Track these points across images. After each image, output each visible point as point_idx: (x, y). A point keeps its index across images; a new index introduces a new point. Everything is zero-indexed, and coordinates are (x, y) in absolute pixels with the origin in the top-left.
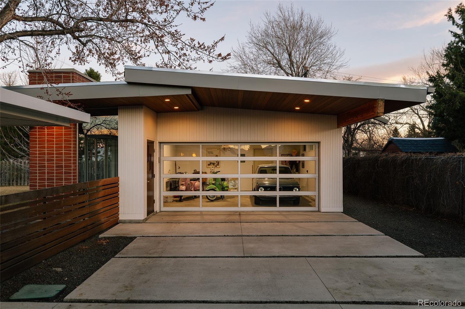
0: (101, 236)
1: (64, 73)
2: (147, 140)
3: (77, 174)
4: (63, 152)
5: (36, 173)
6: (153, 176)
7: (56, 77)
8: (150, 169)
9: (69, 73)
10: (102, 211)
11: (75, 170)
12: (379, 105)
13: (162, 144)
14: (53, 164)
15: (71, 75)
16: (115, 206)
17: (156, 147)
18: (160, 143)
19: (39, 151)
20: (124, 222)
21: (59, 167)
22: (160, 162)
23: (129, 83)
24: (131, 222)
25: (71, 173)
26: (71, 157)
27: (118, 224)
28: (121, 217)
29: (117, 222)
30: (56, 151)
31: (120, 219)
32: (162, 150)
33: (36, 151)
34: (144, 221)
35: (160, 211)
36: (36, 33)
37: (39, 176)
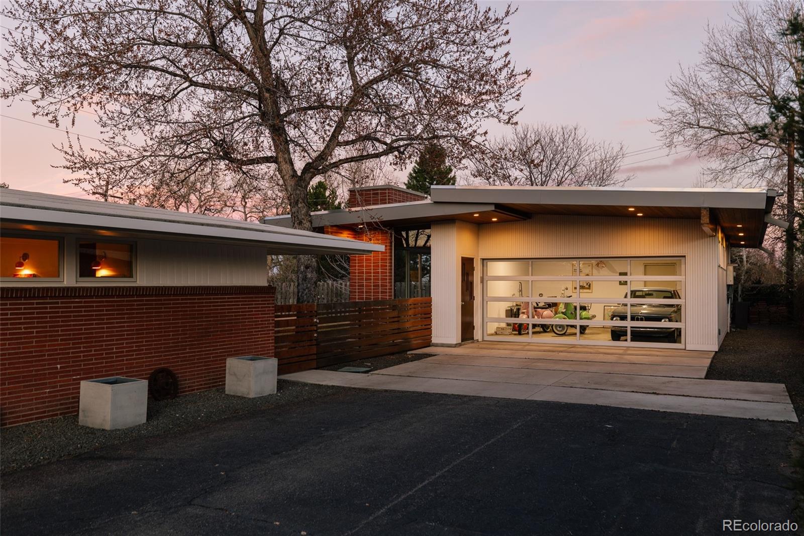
0: (408, 353)
1: (381, 189)
2: (462, 257)
3: (393, 294)
4: (380, 270)
5: (355, 292)
6: (472, 297)
7: (373, 194)
8: (467, 289)
9: (385, 189)
10: (411, 330)
11: (391, 289)
12: (702, 214)
13: (485, 261)
14: (371, 283)
15: (387, 191)
16: (428, 328)
17: (477, 265)
18: (483, 259)
19: (358, 270)
20: (436, 345)
21: (376, 286)
22: (482, 281)
23: (435, 202)
24: (443, 345)
25: (386, 292)
26: (386, 276)
27: (429, 346)
28: (434, 340)
29: (428, 344)
30: (373, 269)
31: (433, 342)
32: (485, 268)
33: (356, 270)
34: (456, 346)
35: (483, 341)
36: (355, 159)
37: (358, 295)
